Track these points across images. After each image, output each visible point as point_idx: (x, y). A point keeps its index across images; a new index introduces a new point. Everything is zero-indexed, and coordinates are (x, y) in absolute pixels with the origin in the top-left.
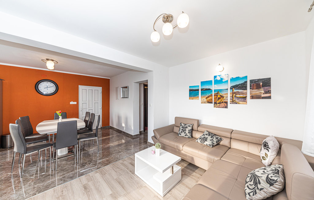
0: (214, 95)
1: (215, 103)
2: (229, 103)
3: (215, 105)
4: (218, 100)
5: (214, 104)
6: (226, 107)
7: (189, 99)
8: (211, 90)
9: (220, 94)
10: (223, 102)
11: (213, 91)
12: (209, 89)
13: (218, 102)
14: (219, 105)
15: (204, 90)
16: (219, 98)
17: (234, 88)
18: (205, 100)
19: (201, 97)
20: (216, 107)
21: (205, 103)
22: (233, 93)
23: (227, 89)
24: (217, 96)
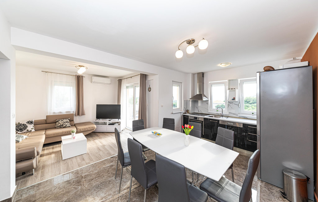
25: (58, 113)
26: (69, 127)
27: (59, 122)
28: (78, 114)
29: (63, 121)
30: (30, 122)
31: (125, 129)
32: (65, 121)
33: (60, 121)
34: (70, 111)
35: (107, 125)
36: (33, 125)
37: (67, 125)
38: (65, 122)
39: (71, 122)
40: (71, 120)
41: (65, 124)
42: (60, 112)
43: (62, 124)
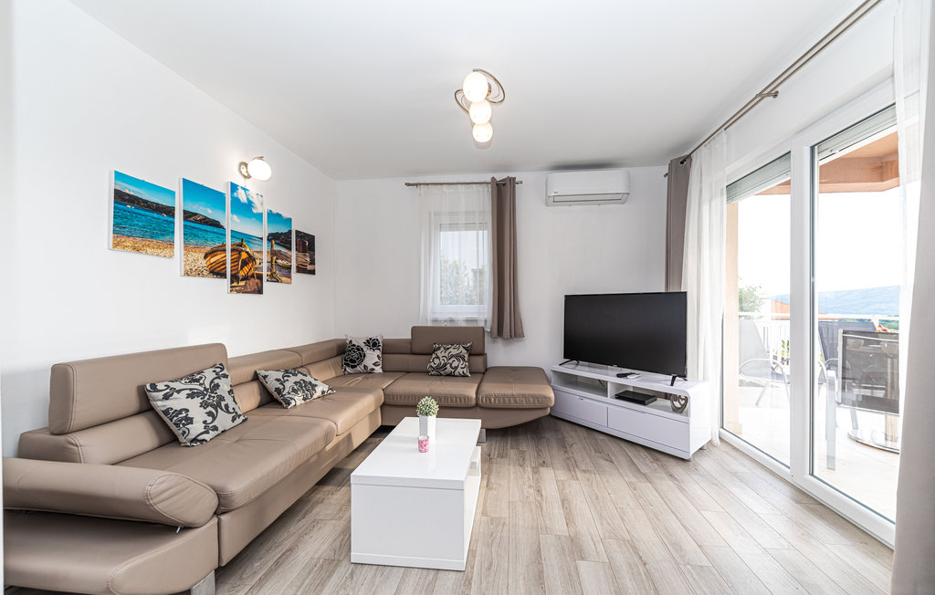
0: (232, 250)
1: (235, 278)
2: (265, 278)
3: (235, 284)
4: (242, 269)
5: (232, 282)
6: (260, 291)
7: (116, 245)
8: (222, 227)
9: (248, 250)
10: (252, 276)
11: (228, 234)
12: (216, 224)
13: (242, 274)
14: (242, 283)
15: (196, 221)
16: (245, 263)
17: (274, 239)
18: (203, 263)
19: (186, 246)
20: (238, 292)
21: (200, 274)
22: (273, 253)
23: (262, 239)
24: (240, 252)
25: (445, 321)
26: (464, 376)
27: (439, 352)
28: (500, 333)
29: (447, 352)
30: (373, 344)
31: (717, 441)
32: (454, 352)
33: (442, 349)
34: (475, 316)
35: (610, 399)
36: (378, 352)
37: (456, 368)
38: (452, 356)
39: (473, 358)
40: (476, 352)
41: (450, 361)
42: (452, 321)
43: (443, 362)
